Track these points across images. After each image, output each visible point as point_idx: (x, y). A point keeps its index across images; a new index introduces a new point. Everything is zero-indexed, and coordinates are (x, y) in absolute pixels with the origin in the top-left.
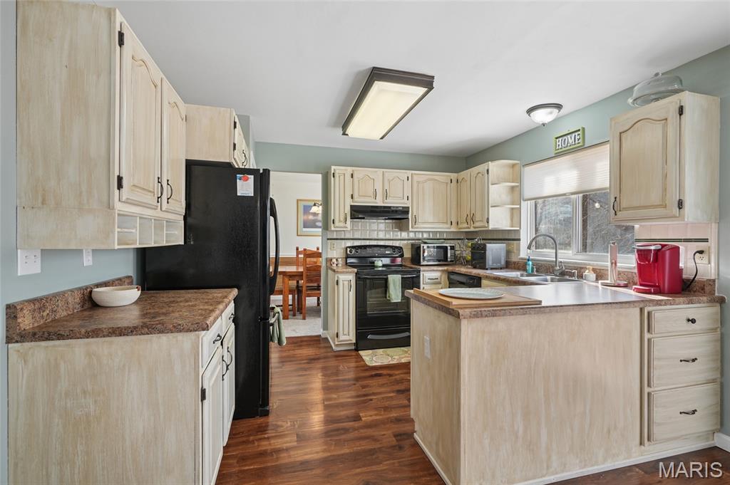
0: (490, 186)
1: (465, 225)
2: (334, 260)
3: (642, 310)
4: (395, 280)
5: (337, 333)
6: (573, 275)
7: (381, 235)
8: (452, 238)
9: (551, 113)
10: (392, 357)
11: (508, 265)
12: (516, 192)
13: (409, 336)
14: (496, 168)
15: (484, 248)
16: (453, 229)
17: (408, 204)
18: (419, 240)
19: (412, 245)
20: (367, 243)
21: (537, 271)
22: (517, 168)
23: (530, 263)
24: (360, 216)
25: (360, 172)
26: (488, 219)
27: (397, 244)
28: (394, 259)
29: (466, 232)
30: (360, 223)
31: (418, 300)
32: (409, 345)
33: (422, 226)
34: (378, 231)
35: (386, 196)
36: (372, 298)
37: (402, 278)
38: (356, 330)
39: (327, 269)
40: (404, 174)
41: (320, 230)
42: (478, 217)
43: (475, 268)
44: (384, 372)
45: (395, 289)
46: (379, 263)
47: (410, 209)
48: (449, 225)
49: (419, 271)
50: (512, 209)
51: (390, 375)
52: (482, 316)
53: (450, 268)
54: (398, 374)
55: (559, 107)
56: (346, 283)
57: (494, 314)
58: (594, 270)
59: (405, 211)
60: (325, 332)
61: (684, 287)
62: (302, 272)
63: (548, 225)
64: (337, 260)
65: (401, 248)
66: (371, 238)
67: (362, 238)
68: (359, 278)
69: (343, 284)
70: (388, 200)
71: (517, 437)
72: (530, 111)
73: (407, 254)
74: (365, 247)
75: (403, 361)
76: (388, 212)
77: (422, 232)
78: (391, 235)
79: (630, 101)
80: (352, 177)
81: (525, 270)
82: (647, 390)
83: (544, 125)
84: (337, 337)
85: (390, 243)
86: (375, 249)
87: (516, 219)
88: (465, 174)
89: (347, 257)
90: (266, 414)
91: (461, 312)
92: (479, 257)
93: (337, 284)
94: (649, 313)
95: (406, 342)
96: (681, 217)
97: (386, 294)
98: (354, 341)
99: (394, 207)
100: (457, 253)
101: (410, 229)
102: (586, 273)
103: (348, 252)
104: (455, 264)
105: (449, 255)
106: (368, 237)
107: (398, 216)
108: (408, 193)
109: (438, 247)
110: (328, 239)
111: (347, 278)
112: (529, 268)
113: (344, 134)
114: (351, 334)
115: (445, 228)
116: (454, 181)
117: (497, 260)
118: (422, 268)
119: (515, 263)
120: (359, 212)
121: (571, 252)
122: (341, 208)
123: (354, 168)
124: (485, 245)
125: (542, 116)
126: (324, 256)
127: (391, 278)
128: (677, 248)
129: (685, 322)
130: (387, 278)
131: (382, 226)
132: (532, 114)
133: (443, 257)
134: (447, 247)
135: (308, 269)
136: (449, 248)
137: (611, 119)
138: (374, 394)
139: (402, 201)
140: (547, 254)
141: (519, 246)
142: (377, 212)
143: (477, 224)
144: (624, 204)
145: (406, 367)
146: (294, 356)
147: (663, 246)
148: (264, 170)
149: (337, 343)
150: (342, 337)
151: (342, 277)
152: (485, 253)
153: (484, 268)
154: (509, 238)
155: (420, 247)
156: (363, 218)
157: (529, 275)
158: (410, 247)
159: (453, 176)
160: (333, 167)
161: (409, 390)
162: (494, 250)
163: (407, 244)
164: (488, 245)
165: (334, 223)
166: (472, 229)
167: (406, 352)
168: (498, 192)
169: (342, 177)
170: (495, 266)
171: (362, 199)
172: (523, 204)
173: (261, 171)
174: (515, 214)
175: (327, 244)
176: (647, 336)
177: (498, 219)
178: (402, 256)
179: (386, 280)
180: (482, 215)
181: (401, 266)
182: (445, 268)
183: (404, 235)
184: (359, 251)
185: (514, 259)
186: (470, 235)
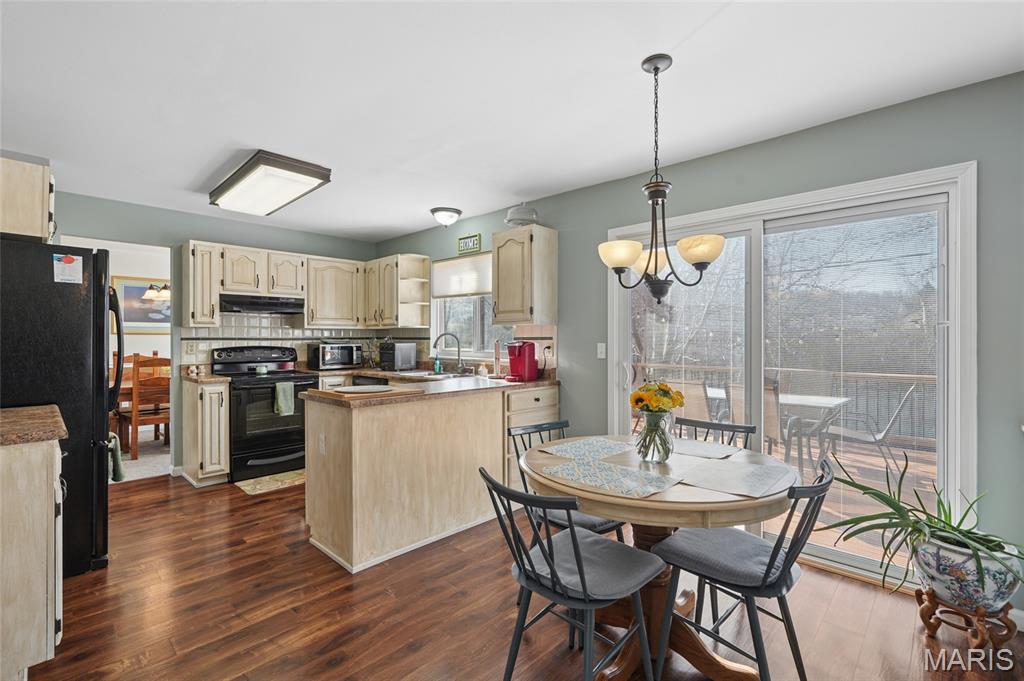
0: (399, 280)
1: (374, 322)
2: (193, 368)
3: (503, 393)
4: (285, 390)
5: (202, 464)
6: (471, 371)
7: (265, 334)
8: (359, 336)
9: (452, 217)
10: (282, 482)
11: (419, 366)
12: (426, 289)
13: (304, 456)
14: (405, 261)
15: (393, 348)
16: (360, 327)
17: (303, 295)
18: (319, 339)
19: (309, 345)
20: (245, 344)
21: (444, 370)
22: (427, 262)
23: (438, 362)
24: (235, 309)
25: (234, 252)
26: (397, 317)
27: (288, 344)
28: (282, 364)
29: (377, 330)
30: (233, 318)
31: (313, 400)
32: (302, 467)
33: (319, 323)
34: (261, 328)
35: (273, 283)
36: (254, 413)
37: (295, 386)
38: (231, 455)
39: (181, 381)
40: (297, 258)
41: (168, 325)
42: (387, 314)
43: (384, 370)
44: (274, 497)
45: (286, 399)
46: (263, 369)
47: (306, 302)
48: (355, 322)
49: (317, 377)
50: (423, 306)
51: (280, 499)
52: (371, 405)
53: (356, 372)
54: (290, 497)
55: (458, 212)
56: (215, 396)
57: (382, 403)
58: (487, 366)
59: (299, 304)
60: (177, 468)
61: (538, 375)
62: (131, 389)
63: (456, 324)
64: (197, 368)
65: (293, 349)
66: (250, 337)
67: (237, 337)
68: (235, 389)
69: (211, 398)
70: (275, 290)
71: (404, 508)
72: (434, 211)
73: (302, 357)
74: (242, 349)
75: (297, 483)
76: (276, 305)
77: (322, 330)
78: (280, 334)
79: (506, 221)
80: (222, 257)
81: (434, 370)
82: (507, 456)
83: (446, 226)
84: (202, 468)
85: (278, 344)
86: (257, 351)
87: (426, 316)
88: (374, 264)
89: (214, 363)
90: (104, 564)
91: (352, 402)
92: (387, 358)
93: (201, 398)
94: (508, 396)
95: (299, 464)
96: (531, 320)
97: (273, 407)
98: (228, 471)
99: (283, 298)
100: (365, 354)
101: (306, 326)
102: (481, 368)
103: (216, 357)
104: (363, 367)
105: (355, 357)
106: (245, 336)
107: (290, 310)
108: (302, 281)
109: (342, 348)
110: (182, 339)
111: (218, 390)
112: (437, 367)
113: (212, 203)
114: (223, 462)
115: (349, 325)
116: (361, 270)
117: (406, 360)
118: (320, 373)
119: (425, 363)
120: (231, 304)
121: (472, 350)
122: (203, 297)
123: (224, 245)
124: (394, 345)
125: (445, 219)
126: (176, 363)
127: (280, 386)
128: (533, 344)
129: (533, 401)
130: (275, 387)
131: (265, 322)
132: (436, 214)
133: (347, 360)
134: (352, 348)
135: (142, 384)
136: (355, 349)
137: (493, 234)
138: (260, 519)
139: (294, 291)
140: (452, 354)
141: (429, 344)
142: (258, 304)
143: (386, 322)
144: (501, 309)
145: (301, 488)
146: (129, 504)
147: (524, 343)
148: (98, 250)
149: (200, 476)
150: (209, 468)
151: (208, 389)
152: (393, 354)
153: (392, 369)
154: (418, 336)
155: (318, 348)
156: (239, 312)
157: (436, 374)
158: (306, 348)
159: (360, 264)
160: (192, 242)
161: (304, 508)
162: (404, 350)
163: (302, 345)
164: (397, 345)
165: (193, 317)
166: (381, 327)
167: (300, 474)
168: (407, 287)
169: (207, 257)
170: (404, 367)
171: (235, 287)
172: (434, 302)
173: (94, 252)
174: (425, 311)
175: (181, 346)
176: (507, 414)
177: (408, 317)
178: (295, 360)
179: (274, 389)
180: (392, 312)
181: (293, 372)
182: (350, 372)
183: (298, 333)
184: (232, 354)
185: (425, 359)
186: (380, 334)
